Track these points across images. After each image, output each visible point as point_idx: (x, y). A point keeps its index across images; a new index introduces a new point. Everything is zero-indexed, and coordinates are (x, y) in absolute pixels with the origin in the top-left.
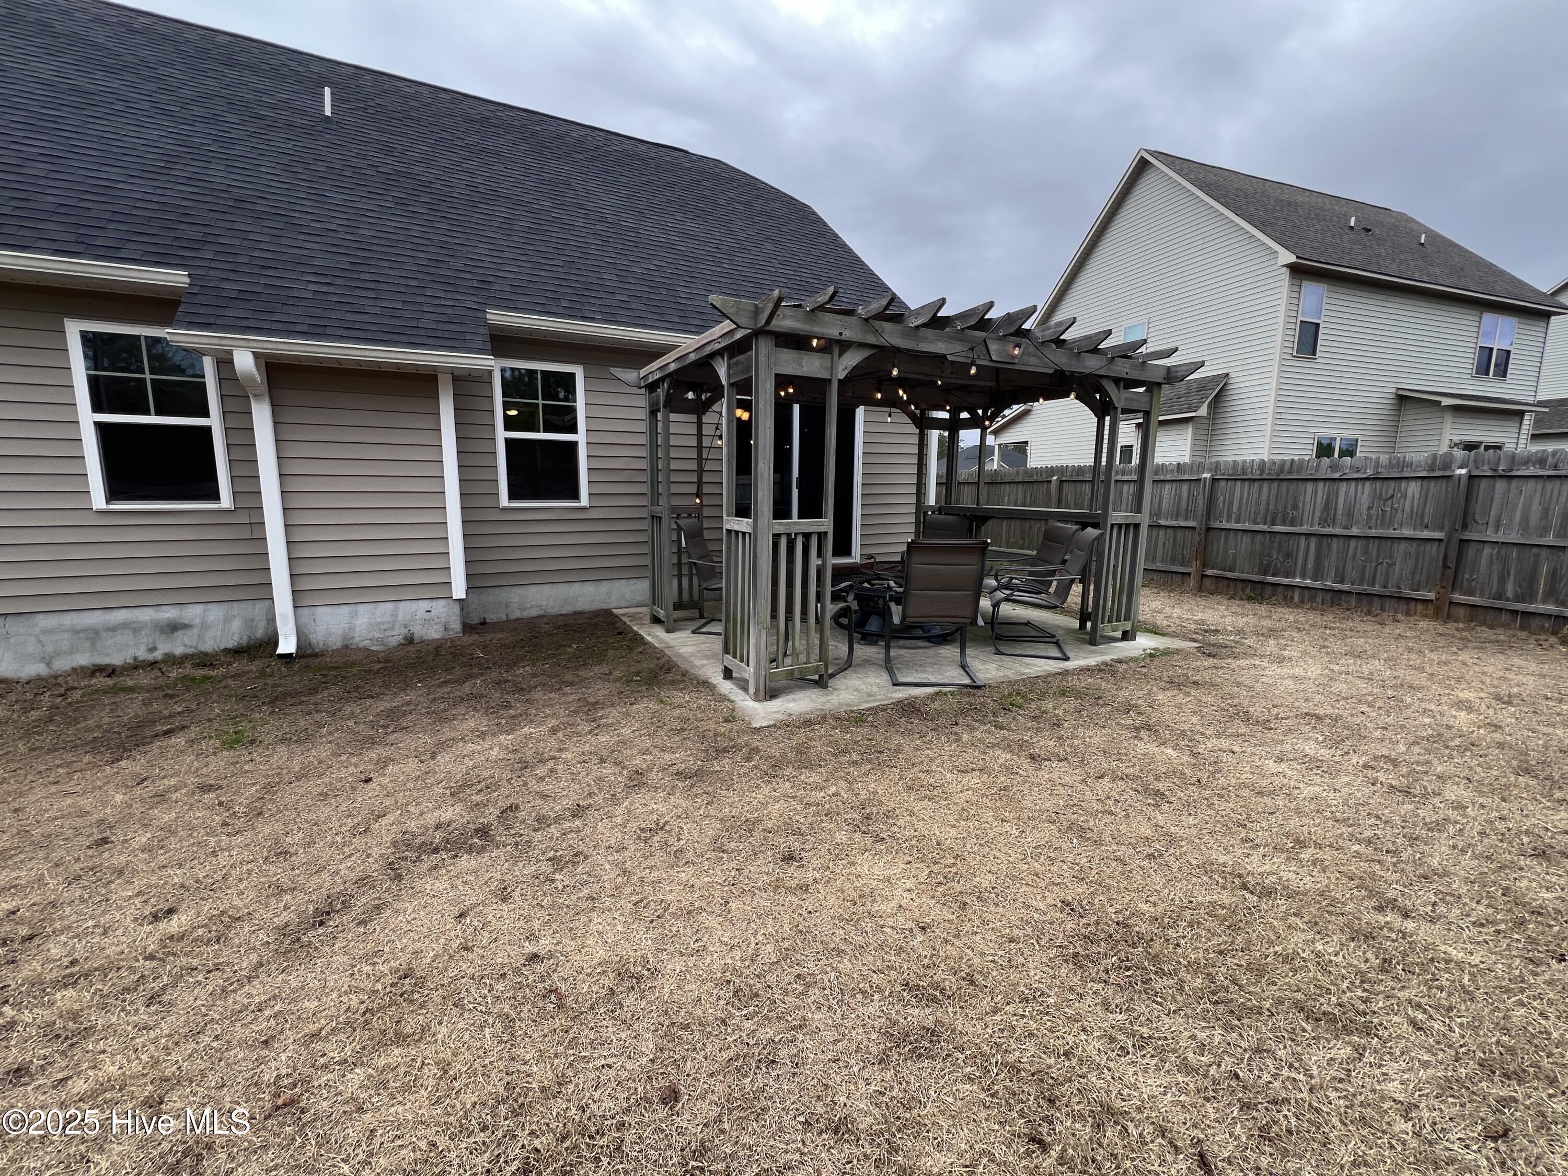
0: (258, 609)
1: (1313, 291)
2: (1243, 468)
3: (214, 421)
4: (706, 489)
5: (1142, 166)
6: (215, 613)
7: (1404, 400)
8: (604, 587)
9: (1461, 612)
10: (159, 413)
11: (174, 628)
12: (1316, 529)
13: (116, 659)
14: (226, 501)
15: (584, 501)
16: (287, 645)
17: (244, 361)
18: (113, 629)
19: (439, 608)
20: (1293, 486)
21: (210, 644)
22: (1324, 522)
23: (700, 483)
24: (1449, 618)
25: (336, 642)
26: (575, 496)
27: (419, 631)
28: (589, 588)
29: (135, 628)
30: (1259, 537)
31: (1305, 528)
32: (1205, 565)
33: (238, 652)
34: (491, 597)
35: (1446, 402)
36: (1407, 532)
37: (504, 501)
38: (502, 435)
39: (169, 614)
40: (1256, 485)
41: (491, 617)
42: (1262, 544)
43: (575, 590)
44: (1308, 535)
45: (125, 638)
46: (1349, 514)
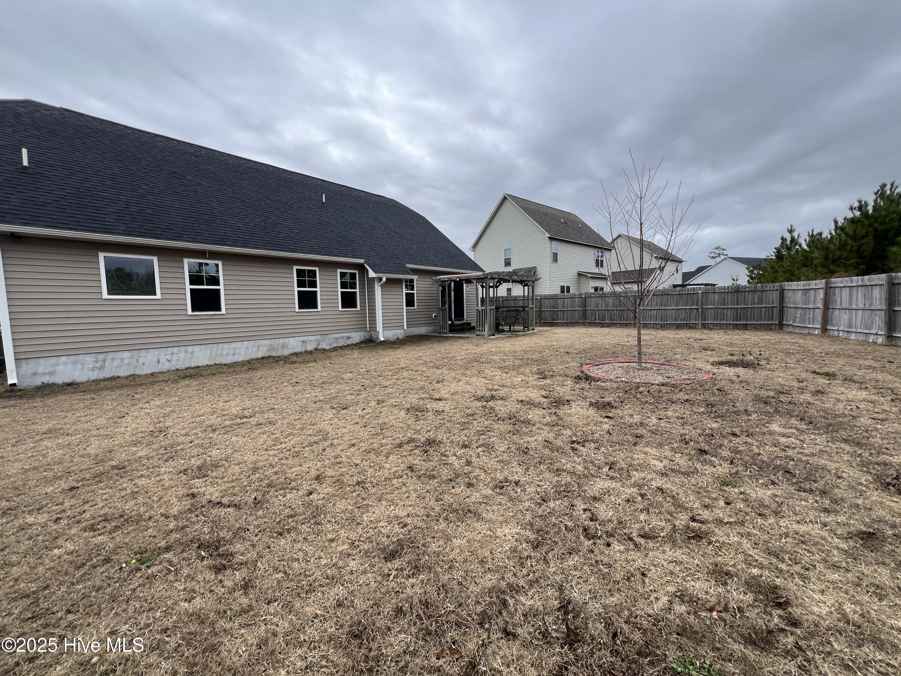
0: (362, 334)
1: (554, 243)
2: (546, 296)
3: (357, 290)
5: (505, 199)
6: (356, 334)
7: (580, 275)
8: (418, 329)
9: (587, 324)
10: (350, 289)
11: (349, 338)
12: (562, 309)
13: (340, 345)
14: (359, 308)
15: (415, 307)
16: (381, 339)
18: (340, 338)
19: (403, 331)
20: (557, 300)
21: (354, 342)
22: (563, 308)
24: (585, 325)
25: (386, 339)
27: (399, 337)
29: (343, 338)
30: (551, 312)
31: (560, 309)
32: (541, 320)
35: (589, 275)
36: (577, 309)
39: (348, 334)
40: (549, 300)
43: (414, 329)
44: (560, 311)
45: (341, 340)
46: (567, 305)
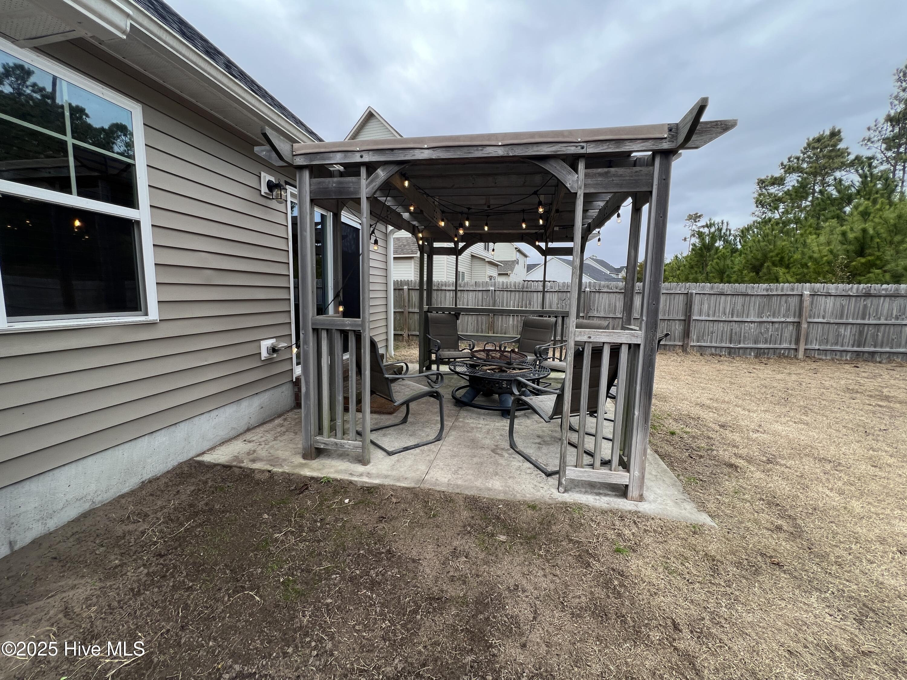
2: (507, 285)
20: (529, 294)
40: (513, 293)
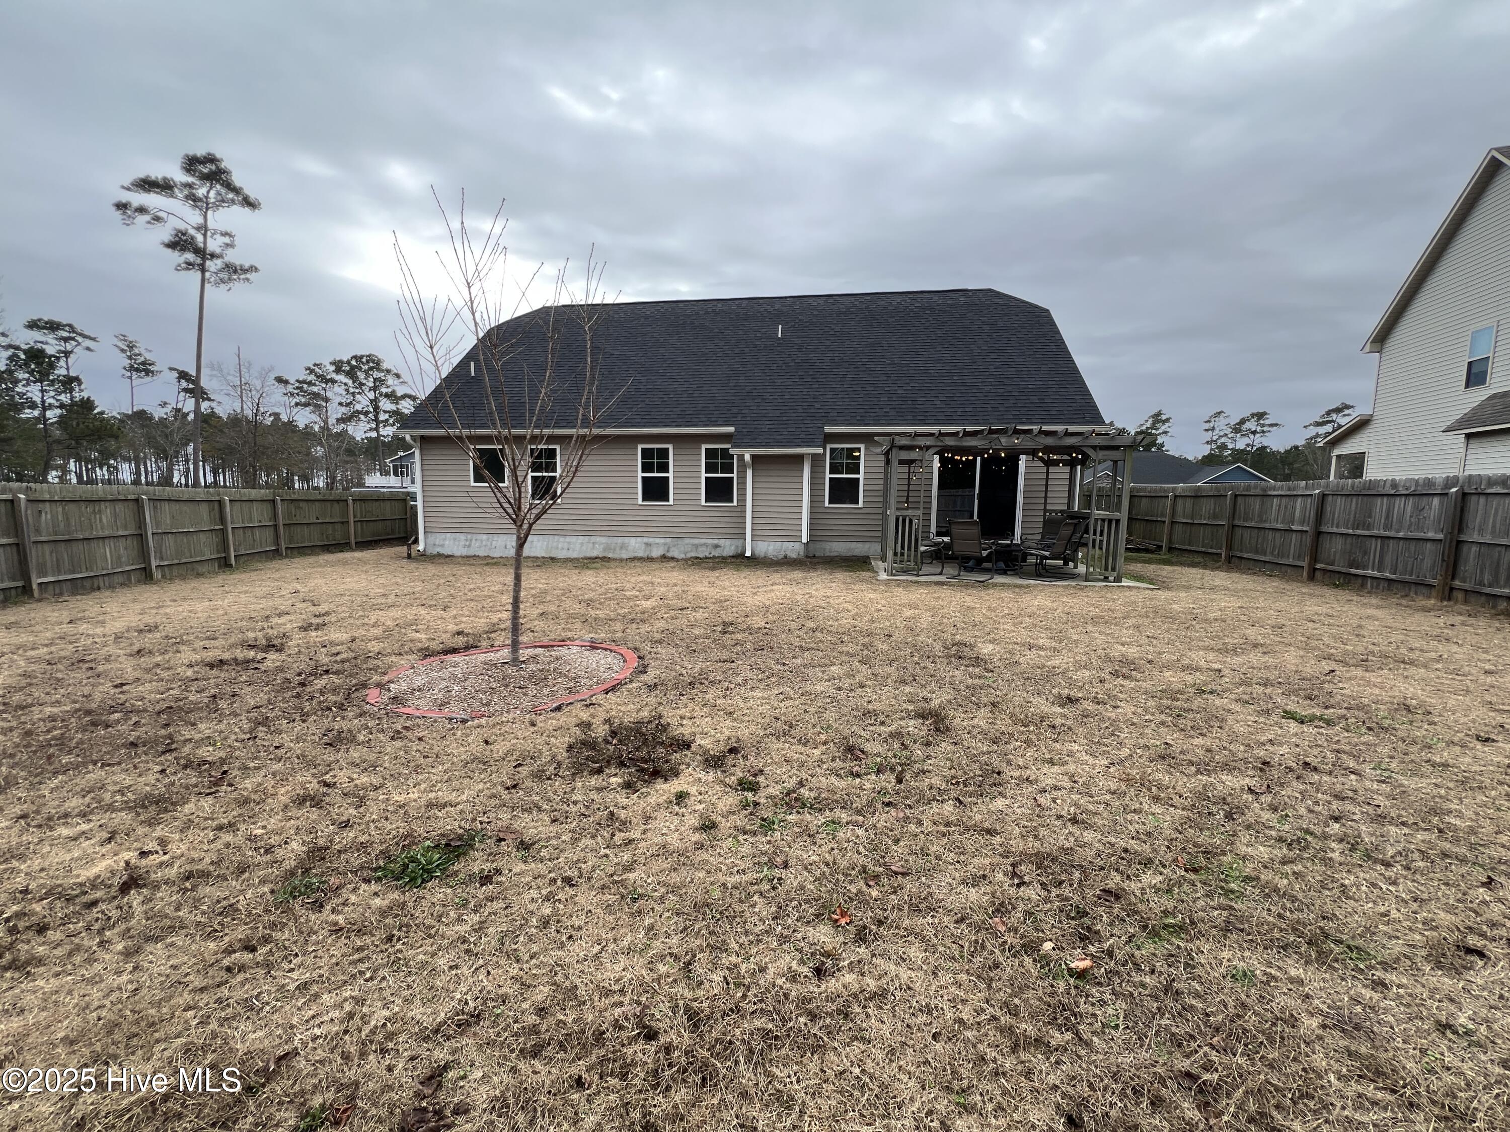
0: (739, 543)
3: (735, 475)
4: (911, 499)
5: (1495, 168)
6: (728, 542)
8: (867, 545)
9: (1458, 595)
10: (721, 473)
11: (717, 546)
13: (701, 556)
14: (735, 503)
15: (861, 505)
16: (748, 554)
17: (747, 457)
18: (702, 545)
19: (797, 545)
21: (725, 554)
22: (1386, 527)
23: (908, 497)
25: (762, 555)
26: (857, 503)
27: (789, 554)
28: (860, 545)
29: (706, 545)
30: (1349, 540)
31: (1375, 532)
33: (733, 557)
34: (818, 545)
36: (1431, 535)
37: (827, 504)
38: (828, 476)
39: (716, 541)
41: (817, 554)
42: (1352, 544)
43: (853, 545)
44: (1377, 537)
45: (704, 548)
46: (1400, 521)
